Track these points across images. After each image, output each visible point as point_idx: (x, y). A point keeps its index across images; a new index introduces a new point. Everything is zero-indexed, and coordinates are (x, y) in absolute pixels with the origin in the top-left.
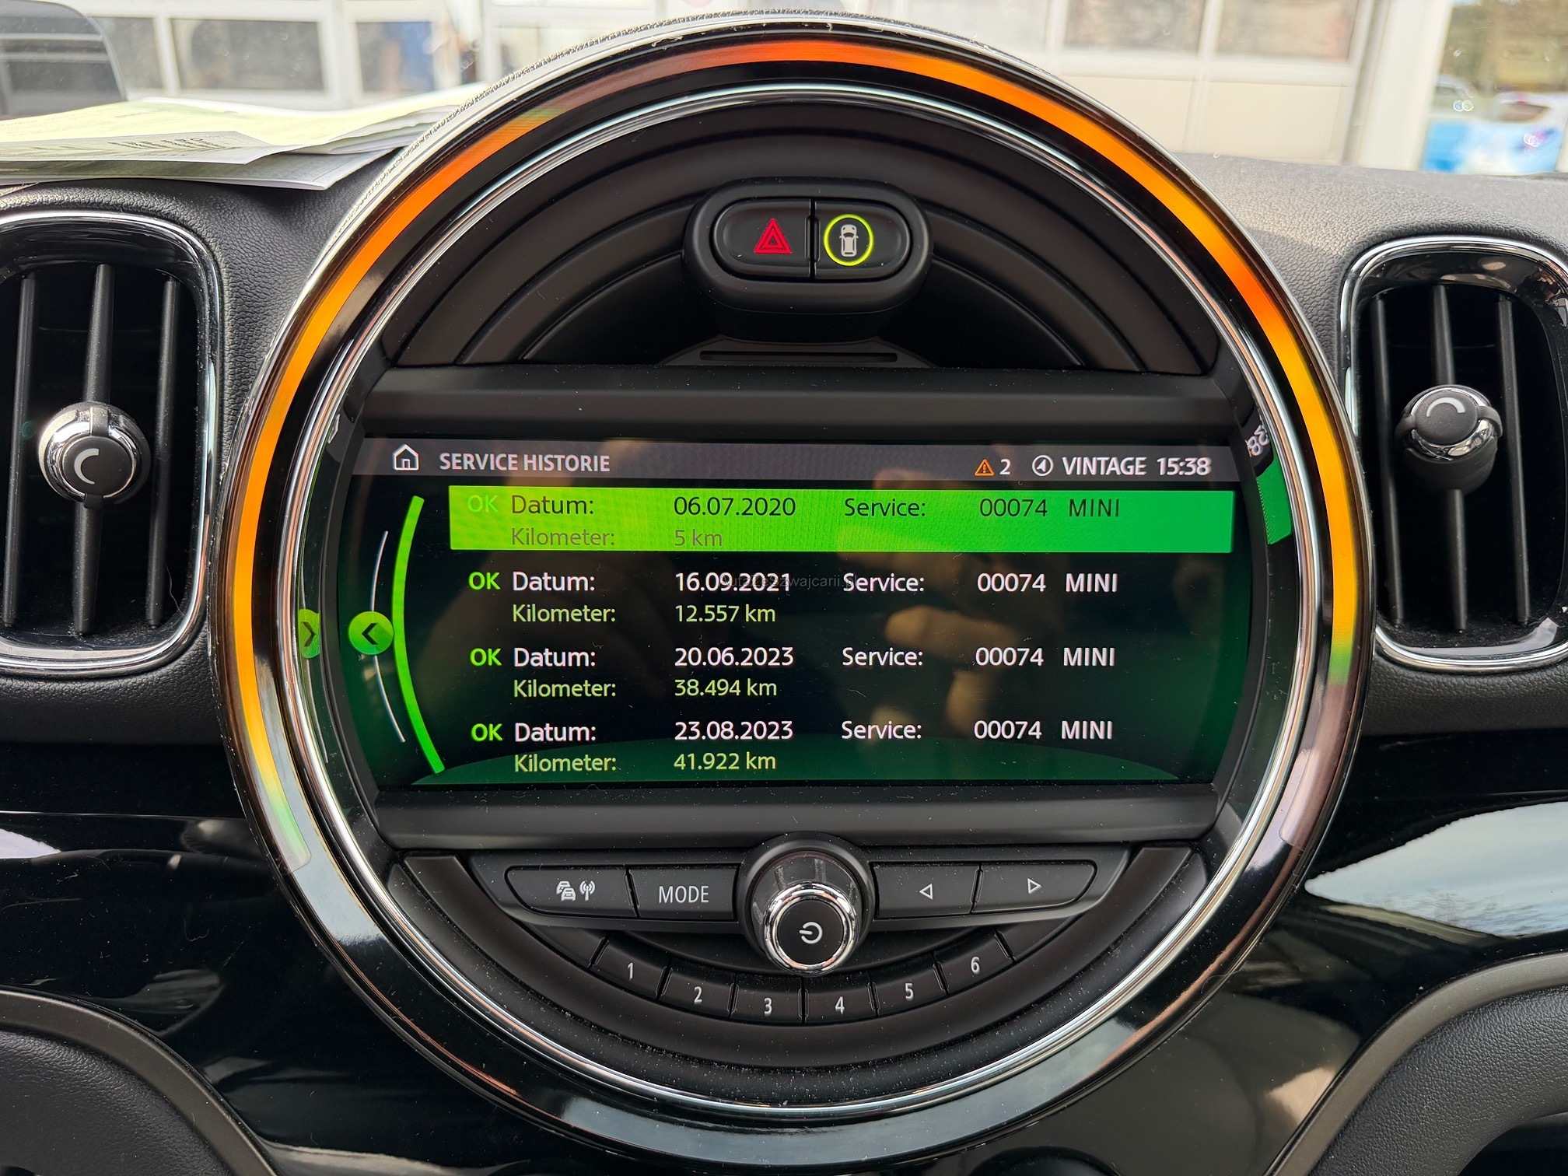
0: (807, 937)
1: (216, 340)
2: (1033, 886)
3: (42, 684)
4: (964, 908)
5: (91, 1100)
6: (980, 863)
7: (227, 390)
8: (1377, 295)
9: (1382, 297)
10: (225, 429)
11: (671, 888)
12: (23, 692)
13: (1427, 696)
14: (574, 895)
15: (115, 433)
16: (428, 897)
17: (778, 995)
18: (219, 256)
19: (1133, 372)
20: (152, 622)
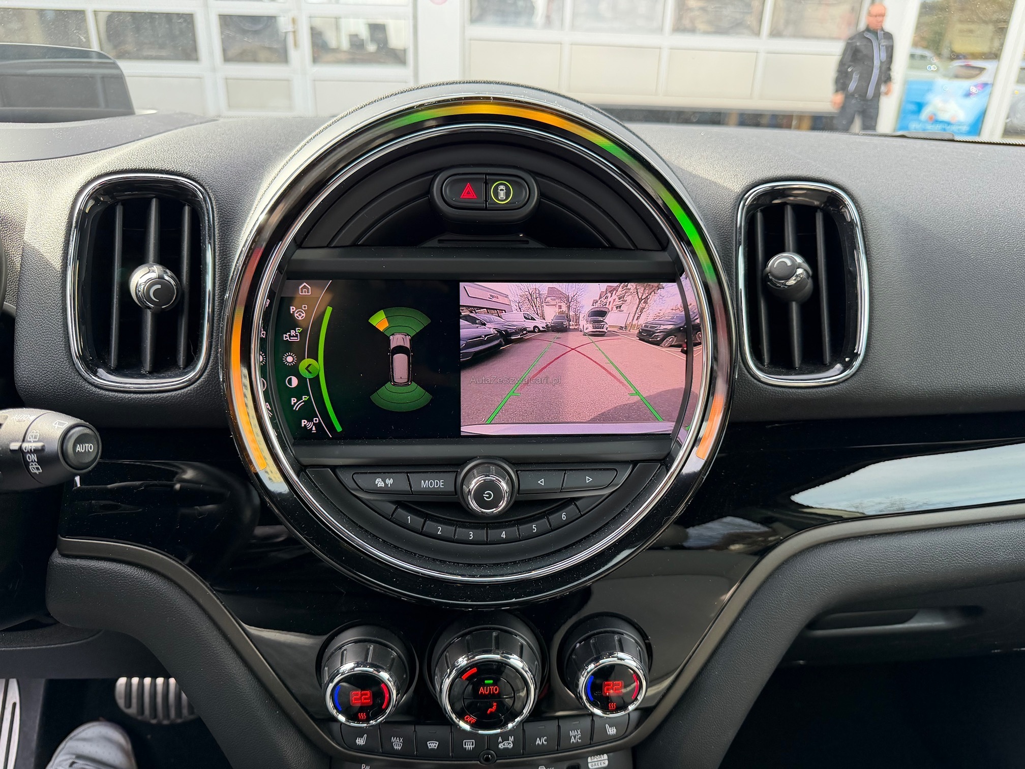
0: (486, 497)
1: (211, 235)
2: (588, 480)
3: (132, 395)
4: (558, 489)
5: (153, 593)
6: (565, 470)
7: (217, 258)
8: (759, 209)
9: (761, 211)
10: (217, 276)
11: (427, 481)
12: (123, 399)
13: (778, 398)
14: (384, 484)
15: (167, 278)
16: (317, 487)
17: (474, 531)
18: (211, 195)
19: (631, 250)
20: (182, 366)
